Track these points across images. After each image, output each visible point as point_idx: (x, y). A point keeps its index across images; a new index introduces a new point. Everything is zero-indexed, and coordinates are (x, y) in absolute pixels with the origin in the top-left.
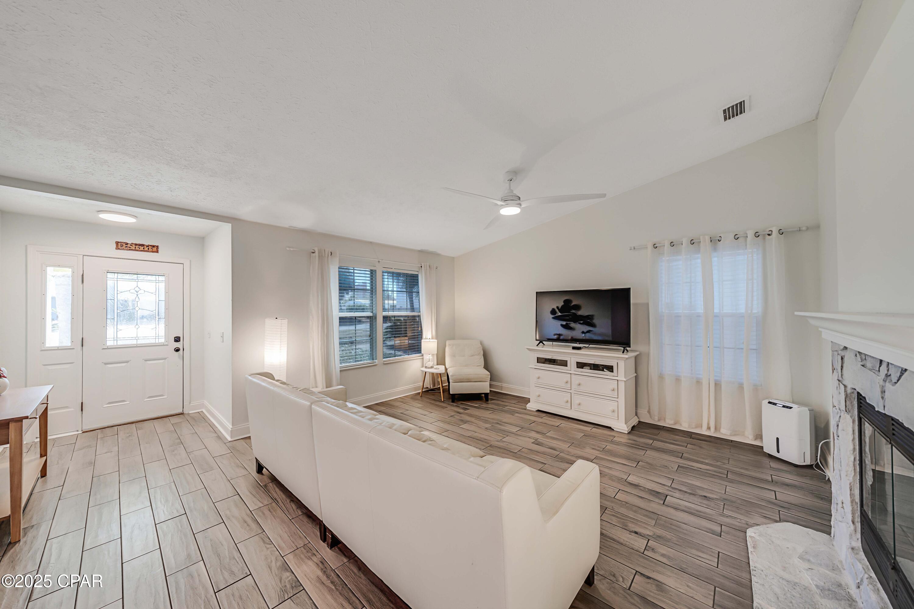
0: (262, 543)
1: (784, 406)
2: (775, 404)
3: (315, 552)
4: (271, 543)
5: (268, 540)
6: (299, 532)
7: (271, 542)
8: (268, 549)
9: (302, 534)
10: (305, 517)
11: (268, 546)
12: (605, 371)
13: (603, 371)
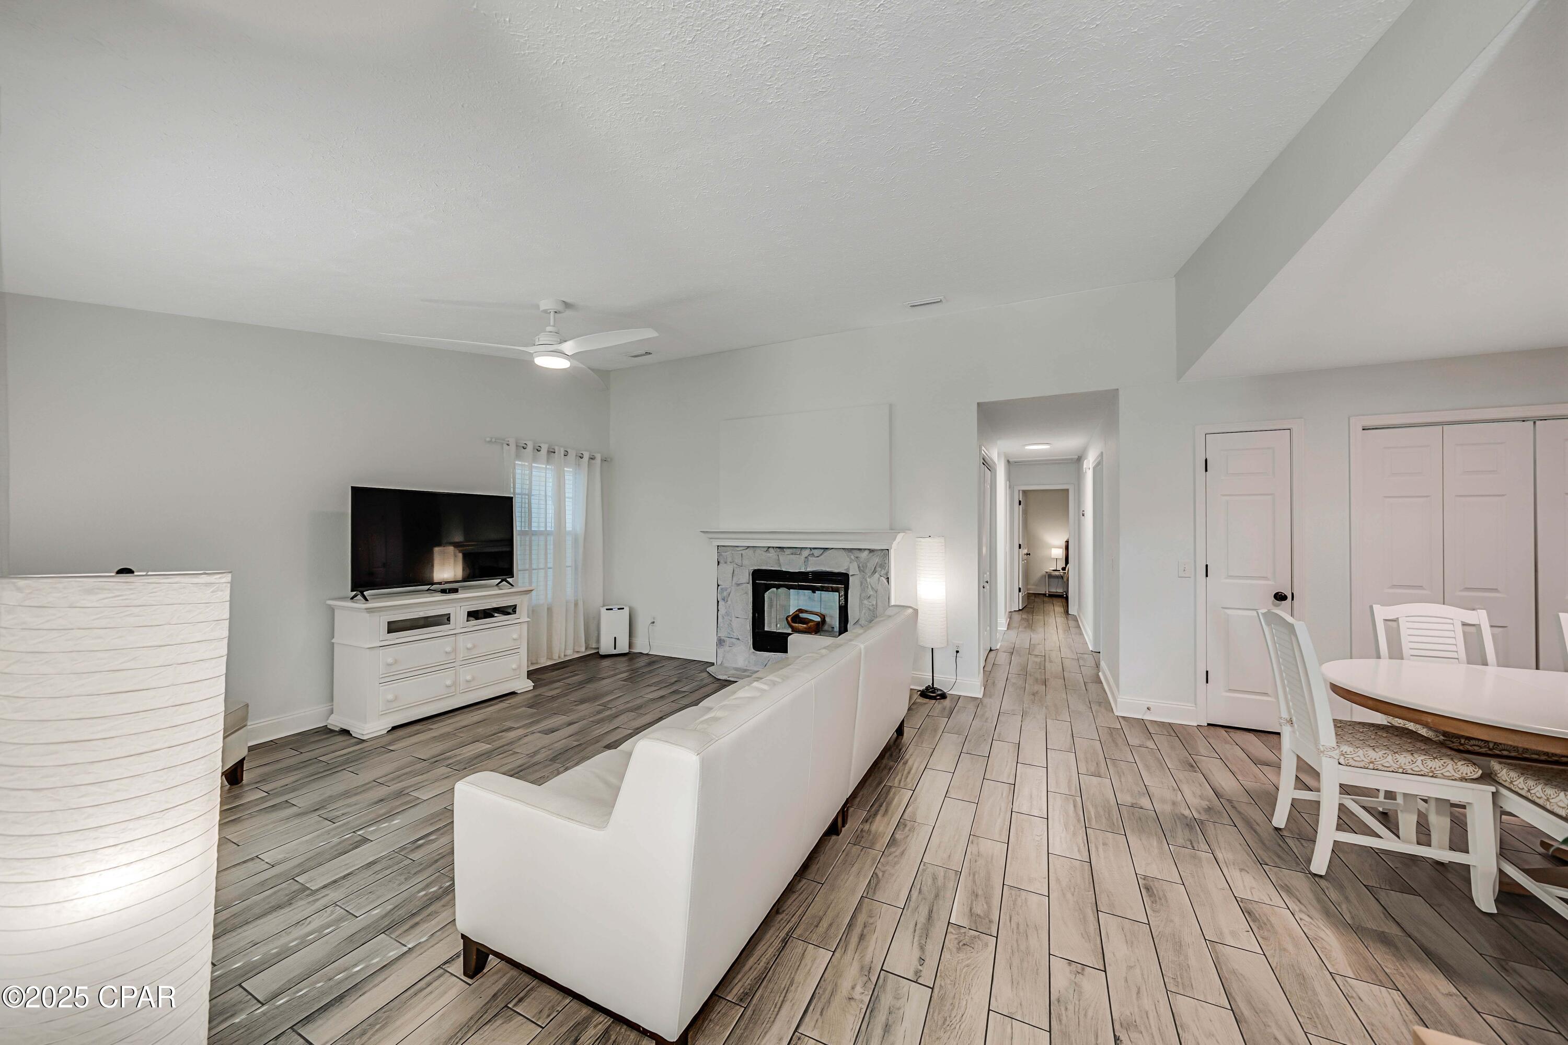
0: (882, 884)
1: (619, 609)
2: (611, 609)
3: (859, 831)
4: (874, 875)
5: (872, 882)
6: (839, 861)
7: (872, 876)
8: (884, 872)
9: (841, 857)
10: (810, 871)
11: (880, 875)
12: (496, 617)
13: (493, 616)
